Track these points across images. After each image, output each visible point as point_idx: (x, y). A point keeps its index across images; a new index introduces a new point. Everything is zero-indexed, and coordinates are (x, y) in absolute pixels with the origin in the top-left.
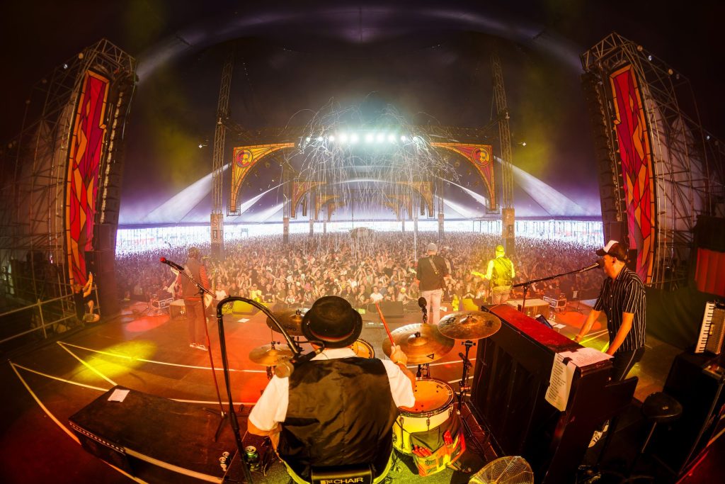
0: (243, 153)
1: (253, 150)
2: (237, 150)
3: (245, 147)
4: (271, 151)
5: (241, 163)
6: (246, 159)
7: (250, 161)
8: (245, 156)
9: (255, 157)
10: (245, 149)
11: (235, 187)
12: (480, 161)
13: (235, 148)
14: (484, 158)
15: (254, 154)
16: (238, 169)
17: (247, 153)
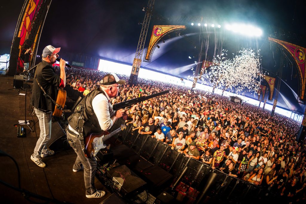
0: (158, 29)
1: (163, 28)
2: (155, 27)
3: (159, 26)
4: (172, 29)
5: (156, 34)
6: (159, 32)
7: (160, 33)
8: (159, 31)
9: (163, 32)
10: (159, 27)
11: (150, 46)
12: (299, 59)
13: (154, 26)
14: (301, 57)
15: (163, 30)
16: (154, 37)
17: (160, 29)
